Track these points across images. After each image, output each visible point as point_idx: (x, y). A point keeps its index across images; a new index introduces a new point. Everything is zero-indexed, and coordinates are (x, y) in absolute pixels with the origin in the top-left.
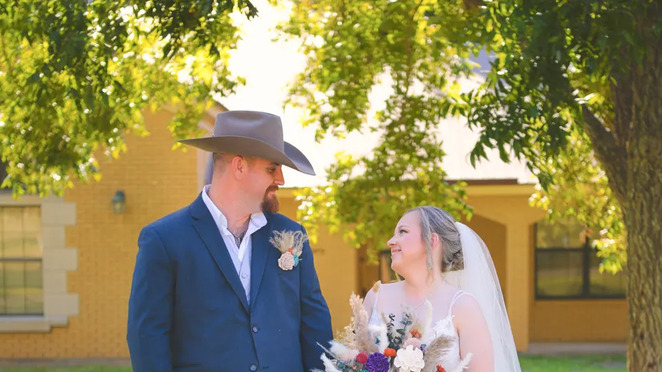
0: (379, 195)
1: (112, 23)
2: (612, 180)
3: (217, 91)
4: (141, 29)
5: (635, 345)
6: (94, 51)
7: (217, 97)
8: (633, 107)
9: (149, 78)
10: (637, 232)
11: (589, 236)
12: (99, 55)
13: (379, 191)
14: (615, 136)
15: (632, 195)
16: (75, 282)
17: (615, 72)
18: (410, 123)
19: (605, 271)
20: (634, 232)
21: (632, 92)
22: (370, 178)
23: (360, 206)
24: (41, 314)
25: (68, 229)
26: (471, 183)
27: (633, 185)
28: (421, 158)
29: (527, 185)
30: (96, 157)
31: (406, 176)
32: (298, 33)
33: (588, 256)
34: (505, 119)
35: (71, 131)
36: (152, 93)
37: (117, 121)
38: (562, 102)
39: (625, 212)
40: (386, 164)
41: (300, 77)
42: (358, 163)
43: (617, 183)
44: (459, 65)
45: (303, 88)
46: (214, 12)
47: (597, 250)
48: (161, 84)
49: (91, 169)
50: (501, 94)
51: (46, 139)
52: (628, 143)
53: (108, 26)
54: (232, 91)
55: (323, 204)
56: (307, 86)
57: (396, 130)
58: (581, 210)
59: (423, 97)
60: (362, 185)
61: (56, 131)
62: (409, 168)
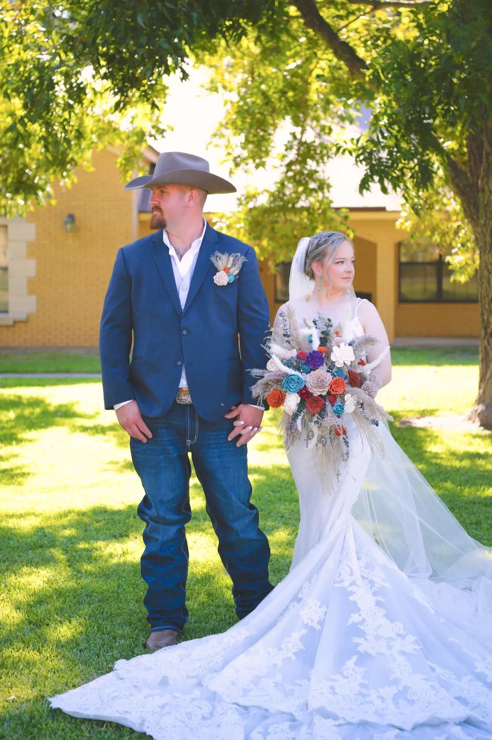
0: (279, 219)
1: (75, 85)
2: (467, 210)
3: (151, 136)
4: (98, 90)
5: (486, 342)
6: (60, 107)
7: (150, 141)
8: (484, 152)
9: (97, 125)
10: (487, 252)
11: (442, 253)
12: (64, 110)
13: (279, 216)
14: (469, 175)
15: (483, 222)
16: (33, 286)
17: (473, 124)
18: (303, 162)
19: (455, 281)
20: (485, 251)
21: (482, 142)
22: (272, 205)
23: (264, 227)
24: (6, 312)
25: (29, 245)
26: (352, 210)
27: (484, 214)
28: (313, 190)
29: (393, 212)
30: (52, 186)
31: (300, 204)
32: (216, 90)
33: (441, 268)
34: (385, 160)
35: (34, 166)
36: (100, 137)
37: (72, 159)
38: (430, 148)
39: (478, 236)
40: (284, 195)
41: (219, 125)
42: (262, 193)
43: (471, 212)
44: (344, 115)
45: (221, 133)
46: (155, 76)
47: (449, 264)
48: (108, 130)
49: (49, 196)
50: (381, 140)
51: (13, 172)
52: (480, 181)
53: (71, 87)
54: (163, 136)
55: (234, 226)
56: (224, 131)
57: (293, 167)
58: (436, 233)
59: (314, 142)
60: (266, 211)
61: (21, 166)
62: (303, 197)
